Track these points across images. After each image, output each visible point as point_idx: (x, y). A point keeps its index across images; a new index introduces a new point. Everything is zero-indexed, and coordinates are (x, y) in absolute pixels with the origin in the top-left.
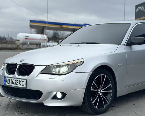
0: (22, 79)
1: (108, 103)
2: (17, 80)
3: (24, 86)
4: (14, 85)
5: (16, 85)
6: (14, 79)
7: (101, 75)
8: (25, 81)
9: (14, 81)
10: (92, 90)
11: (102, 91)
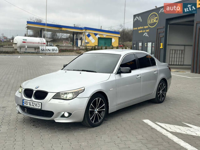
0: (38, 102)
1: (102, 118)
2: (33, 102)
3: (40, 108)
4: (31, 106)
5: (33, 107)
6: (32, 102)
7: (97, 99)
8: (40, 104)
9: (31, 103)
10: (90, 110)
11: (97, 110)
